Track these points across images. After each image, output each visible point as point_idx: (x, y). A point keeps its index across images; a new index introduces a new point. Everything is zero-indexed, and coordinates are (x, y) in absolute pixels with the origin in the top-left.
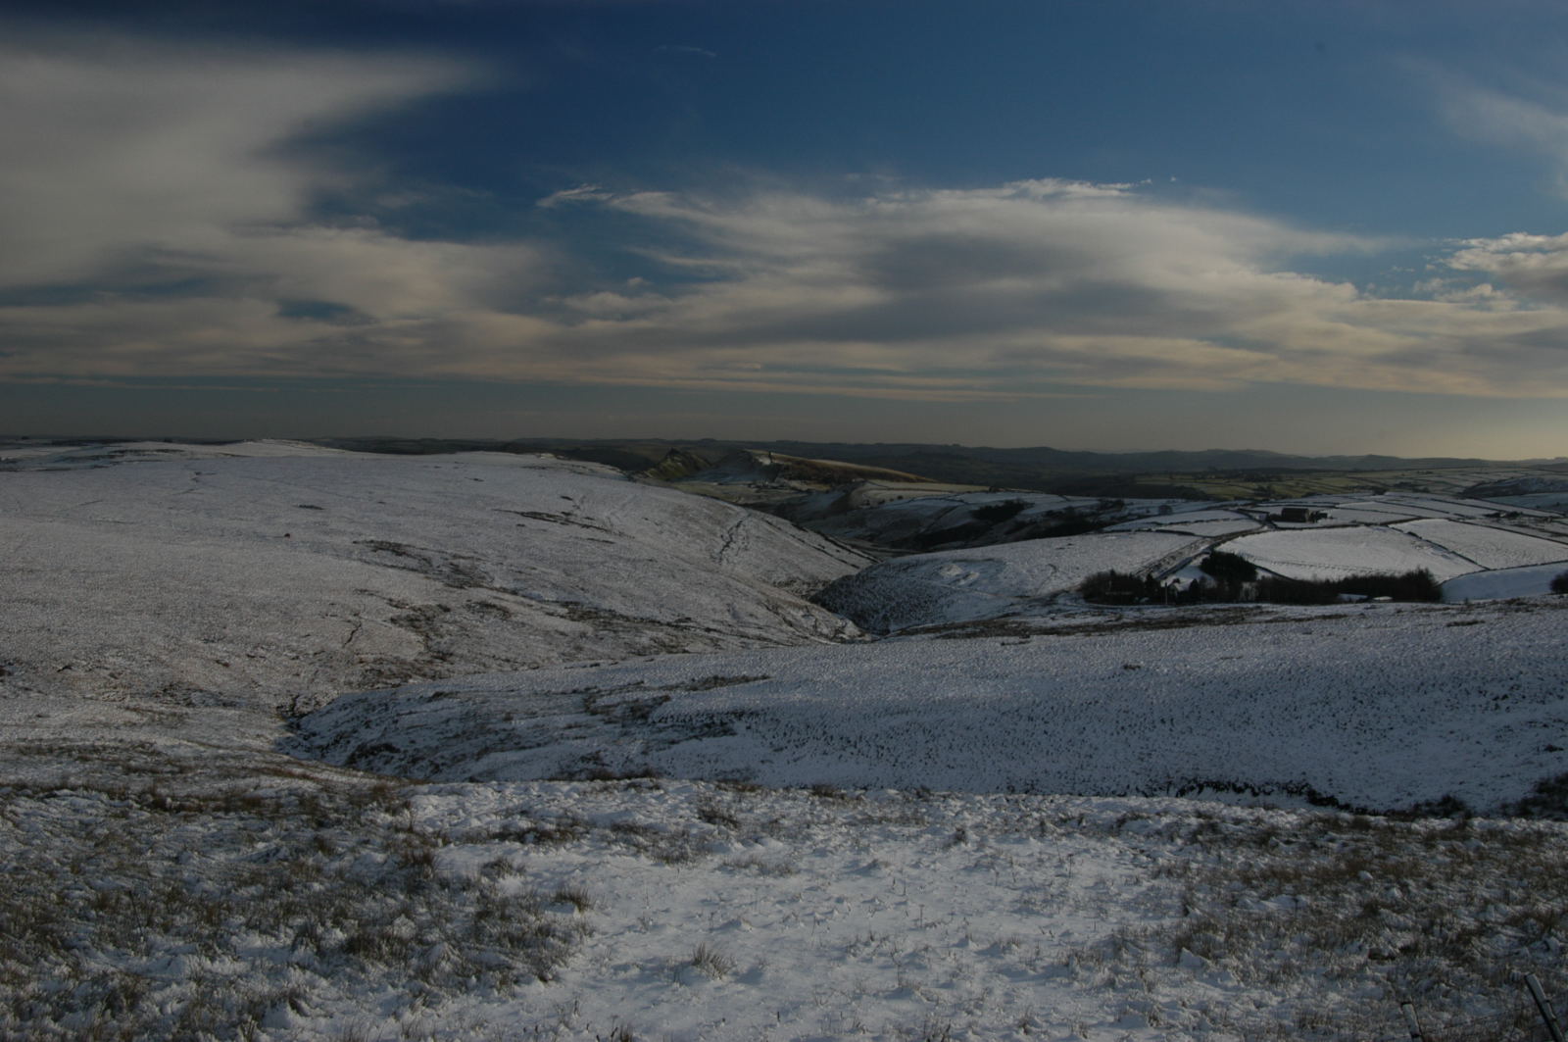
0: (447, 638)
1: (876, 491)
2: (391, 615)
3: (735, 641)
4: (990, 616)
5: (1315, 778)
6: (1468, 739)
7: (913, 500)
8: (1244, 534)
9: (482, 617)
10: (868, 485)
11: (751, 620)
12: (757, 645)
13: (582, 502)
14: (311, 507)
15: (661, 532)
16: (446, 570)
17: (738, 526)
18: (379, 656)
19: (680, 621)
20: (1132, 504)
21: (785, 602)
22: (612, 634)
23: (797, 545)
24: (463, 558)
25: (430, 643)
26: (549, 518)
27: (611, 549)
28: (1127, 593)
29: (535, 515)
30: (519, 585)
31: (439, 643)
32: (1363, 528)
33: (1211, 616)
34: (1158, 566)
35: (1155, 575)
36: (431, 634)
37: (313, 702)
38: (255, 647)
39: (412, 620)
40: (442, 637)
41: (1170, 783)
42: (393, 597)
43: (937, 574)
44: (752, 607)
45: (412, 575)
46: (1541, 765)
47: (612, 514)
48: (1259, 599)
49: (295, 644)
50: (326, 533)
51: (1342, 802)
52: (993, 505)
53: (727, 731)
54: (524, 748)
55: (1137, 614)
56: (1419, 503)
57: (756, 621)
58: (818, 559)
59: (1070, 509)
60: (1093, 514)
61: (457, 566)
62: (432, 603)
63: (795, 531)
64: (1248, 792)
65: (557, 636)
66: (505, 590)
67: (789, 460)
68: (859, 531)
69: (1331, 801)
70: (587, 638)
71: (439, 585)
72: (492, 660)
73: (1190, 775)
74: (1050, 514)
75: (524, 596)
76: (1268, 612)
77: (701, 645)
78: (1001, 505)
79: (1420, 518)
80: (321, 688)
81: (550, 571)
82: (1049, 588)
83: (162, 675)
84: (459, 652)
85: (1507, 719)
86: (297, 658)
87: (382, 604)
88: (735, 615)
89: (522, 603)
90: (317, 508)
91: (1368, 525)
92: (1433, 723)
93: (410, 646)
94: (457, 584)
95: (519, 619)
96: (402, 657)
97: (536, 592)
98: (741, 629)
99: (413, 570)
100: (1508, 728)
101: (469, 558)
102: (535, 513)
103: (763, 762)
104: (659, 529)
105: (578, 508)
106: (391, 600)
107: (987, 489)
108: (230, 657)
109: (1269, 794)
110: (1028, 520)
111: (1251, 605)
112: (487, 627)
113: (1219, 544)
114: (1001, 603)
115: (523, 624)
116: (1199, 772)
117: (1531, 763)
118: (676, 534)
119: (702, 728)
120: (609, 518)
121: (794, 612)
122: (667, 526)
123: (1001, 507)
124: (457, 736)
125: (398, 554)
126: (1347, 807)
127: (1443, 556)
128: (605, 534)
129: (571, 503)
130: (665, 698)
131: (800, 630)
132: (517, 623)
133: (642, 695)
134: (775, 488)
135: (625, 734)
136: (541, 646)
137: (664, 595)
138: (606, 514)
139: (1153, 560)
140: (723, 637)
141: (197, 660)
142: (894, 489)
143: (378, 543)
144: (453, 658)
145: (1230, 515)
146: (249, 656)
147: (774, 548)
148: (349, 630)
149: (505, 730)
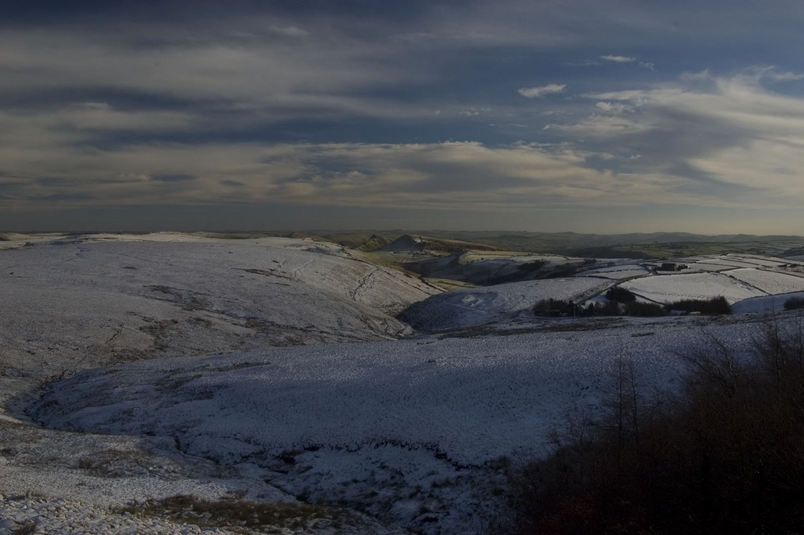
0: (169, 338)
1: (473, 256)
2: (141, 325)
3: (335, 338)
4: (480, 324)
5: (444, 440)
7: (488, 260)
8: (636, 277)
9: (195, 326)
11: (348, 326)
12: (346, 340)
13: (284, 264)
14: (130, 268)
15: (324, 279)
16: (188, 300)
17: (370, 276)
18: (125, 348)
19: (308, 327)
20: (600, 261)
21: (373, 316)
22: (265, 335)
23: (402, 285)
24: (199, 294)
25: (158, 341)
26: (261, 272)
27: (285, 289)
28: (557, 311)
29: (254, 271)
30: (226, 309)
31: (163, 341)
32: (706, 273)
33: (592, 324)
34: (582, 296)
35: (575, 302)
36: (161, 336)
38: (55, 344)
39: (152, 328)
40: (166, 337)
41: (374, 440)
42: (147, 316)
43: (461, 301)
44: (352, 320)
45: (167, 304)
47: (298, 270)
48: (624, 314)
49: (78, 342)
50: (131, 281)
51: (449, 458)
52: (529, 263)
53: (210, 396)
54: (105, 405)
55: (555, 323)
56: (745, 260)
57: (351, 327)
58: (412, 292)
59: (568, 264)
60: (579, 267)
61: (195, 299)
62: (169, 319)
63: (405, 278)
64: (407, 447)
65: (233, 336)
66: (218, 312)
67: (431, 240)
68: (460, 276)
69: (443, 456)
70: (250, 337)
71: (179, 309)
72: (189, 350)
73: (386, 434)
74: (558, 267)
75: (227, 315)
77: (314, 340)
78: (533, 262)
79: (740, 268)
80: (83, 366)
81: (246, 301)
82: (518, 308)
84: (172, 345)
86: (77, 349)
87: (139, 320)
88: (340, 324)
89: (222, 319)
90: (133, 268)
91: (708, 272)
93: (146, 341)
94: (190, 308)
95: (215, 327)
96: (139, 348)
97: (234, 312)
98: (341, 332)
99: (171, 301)
101: (203, 294)
102: (254, 270)
104: (323, 277)
105: (280, 267)
106: (145, 317)
107: (527, 254)
108: (37, 349)
109: (416, 450)
110: (546, 270)
112: (196, 332)
113: (620, 283)
114: (489, 316)
115: (217, 330)
116: (392, 433)
118: (332, 280)
119: (198, 394)
120: (295, 272)
121: (376, 322)
122: (328, 276)
123: (533, 264)
124: (86, 397)
125: (165, 293)
126: (450, 460)
127: (747, 288)
128: (288, 280)
129: (278, 264)
130: (200, 376)
131: (376, 331)
132: (213, 329)
133: (193, 374)
134: (423, 254)
135: (157, 397)
136: (222, 342)
137: (305, 313)
138: (295, 270)
139: (580, 292)
140: (329, 336)
141: (17, 351)
142: (481, 255)
143: (156, 286)
144: (167, 349)
145: (636, 267)
146: (49, 348)
147: (388, 287)
148: (113, 334)
149: (108, 394)
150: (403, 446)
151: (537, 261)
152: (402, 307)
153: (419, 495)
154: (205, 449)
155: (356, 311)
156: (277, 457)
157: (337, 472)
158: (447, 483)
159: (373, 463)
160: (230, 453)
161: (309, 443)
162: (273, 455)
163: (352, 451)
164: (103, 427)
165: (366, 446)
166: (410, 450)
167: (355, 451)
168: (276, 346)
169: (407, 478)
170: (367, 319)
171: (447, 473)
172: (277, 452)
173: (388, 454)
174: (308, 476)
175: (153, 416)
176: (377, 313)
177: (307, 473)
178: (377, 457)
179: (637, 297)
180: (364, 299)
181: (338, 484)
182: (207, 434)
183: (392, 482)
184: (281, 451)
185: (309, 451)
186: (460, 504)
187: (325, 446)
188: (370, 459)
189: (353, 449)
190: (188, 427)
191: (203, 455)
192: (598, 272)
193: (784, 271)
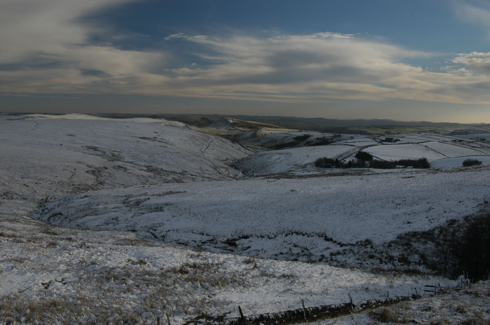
0: (104, 177)
1: (265, 131)
2: (87, 170)
3: (201, 179)
4: (284, 171)
5: (329, 231)
6: (383, 218)
7: (275, 134)
8: (371, 146)
9: (117, 171)
10: (263, 129)
12: (206, 180)
13: (161, 134)
14: (71, 135)
15: (186, 144)
16: (110, 155)
17: (212, 142)
18: (80, 183)
19: (184, 172)
20: (343, 136)
21: (220, 166)
22: (160, 176)
23: (231, 148)
24: (117, 152)
25: (98, 179)
26: (149, 139)
27: (166, 149)
28: (329, 164)
29: (144, 138)
30: (133, 161)
31: (101, 179)
32: (411, 144)
33: (353, 172)
34: (341, 156)
35: (339, 159)
36: (99, 176)
37: (54, 198)
38: (39, 180)
39: (93, 172)
40: (102, 177)
41: (284, 232)
42: (89, 164)
43: (270, 158)
44: (208, 168)
45: (98, 157)
46: (403, 229)
47: (170, 138)
48: (370, 167)
49: (52, 179)
50: (73, 143)
51: (334, 240)
52: (300, 136)
53: (161, 210)
54: (97, 215)
55: (330, 171)
56: (431, 137)
57: (208, 172)
58: (237, 152)
59: (324, 137)
60: (331, 139)
61: (114, 154)
62: (102, 166)
63: (231, 144)
64: (306, 235)
65: (141, 177)
66: (128, 162)
67: (239, 121)
68: (258, 144)
69: (331, 240)
70: (151, 177)
71: (106, 160)
72: (117, 184)
73: (290, 229)
74: (318, 139)
75: (134, 164)
76: (371, 171)
77: (188, 180)
78: (303, 136)
79: (430, 141)
80: (58, 194)
81: (144, 156)
82: (305, 163)
83: (5, 189)
84: (107, 182)
85: (398, 212)
86: (52, 183)
87: (85, 166)
88: (202, 170)
89: (132, 166)
90: (72, 135)
91: (412, 143)
92: (374, 213)
93: (91, 180)
94: (112, 160)
95: (130, 171)
96: (88, 183)
97: (138, 163)
98: (203, 175)
99: (99, 155)
100: (397, 215)
101: (118, 152)
103: (167, 221)
104: (185, 142)
105: (159, 136)
106: (88, 165)
107: (299, 130)
108: (29, 183)
109: (313, 236)
110: (311, 140)
111: (366, 169)
112: (119, 174)
113: (363, 149)
114: (289, 167)
115: (131, 173)
116: (294, 228)
117: (400, 228)
118: (190, 144)
119: (154, 209)
120: (168, 139)
121: (222, 169)
122: (188, 142)
123: (303, 137)
124: (81, 210)
125: (95, 150)
126: (335, 242)
127: (435, 153)
128: (166, 144)
129: (157, 134)
130: (149, 199)
131: (223, 175)
132: (129, 173)
133: (143, 198)
134: (234, 130)
135: (129, 211)
136: (135, 180)
137: (180, 164)
138: (168, 138)
139: (340, 154)
140: (196, 177)
141: (17, 184)
142: (270, 130)
143: (90, 147)
144: (104, 184)
145: (370, 140)
146: (36, 183)
147: (223, 149)
148: (71, 175)
149: (95, 209)
150: (303, 235)
151: (305, 135)
152: (232, 161)
153: (324, 259)
154: (176, 239)
155: (210, 163)
156: (224, 242)
157: (268, 249)
158: (339, 253)
159: (288, 244)
160: (193, 241)
161: (243, 235)
162: (221, 241)
163: (271, 238)
164: (102, 227)
165: (280, 235)
166: (308, 237)
167: (273, 238)
168: (167, 183)
169: (312, 251)
170: (217, 168)
171: (335, 248)
172: (223, 239)
173: (295, 239)
174: (250, 252)
175: (131, 221)
176: (222, 164)
177: (249, 250)
178: (290, 241)
179: (373, 157)
180: (210, 156)
181: (272, 255)
182: (174, 230)
183: (303, 253)
184: (225, 239)
185: (243, 239)
186: (351, 263)
187: (253, 236)
188: (286, 242)
189: (272, 237)
190: (157, 227)
191: (176, 242)
192: (347, 142)
193: (455, 144)
